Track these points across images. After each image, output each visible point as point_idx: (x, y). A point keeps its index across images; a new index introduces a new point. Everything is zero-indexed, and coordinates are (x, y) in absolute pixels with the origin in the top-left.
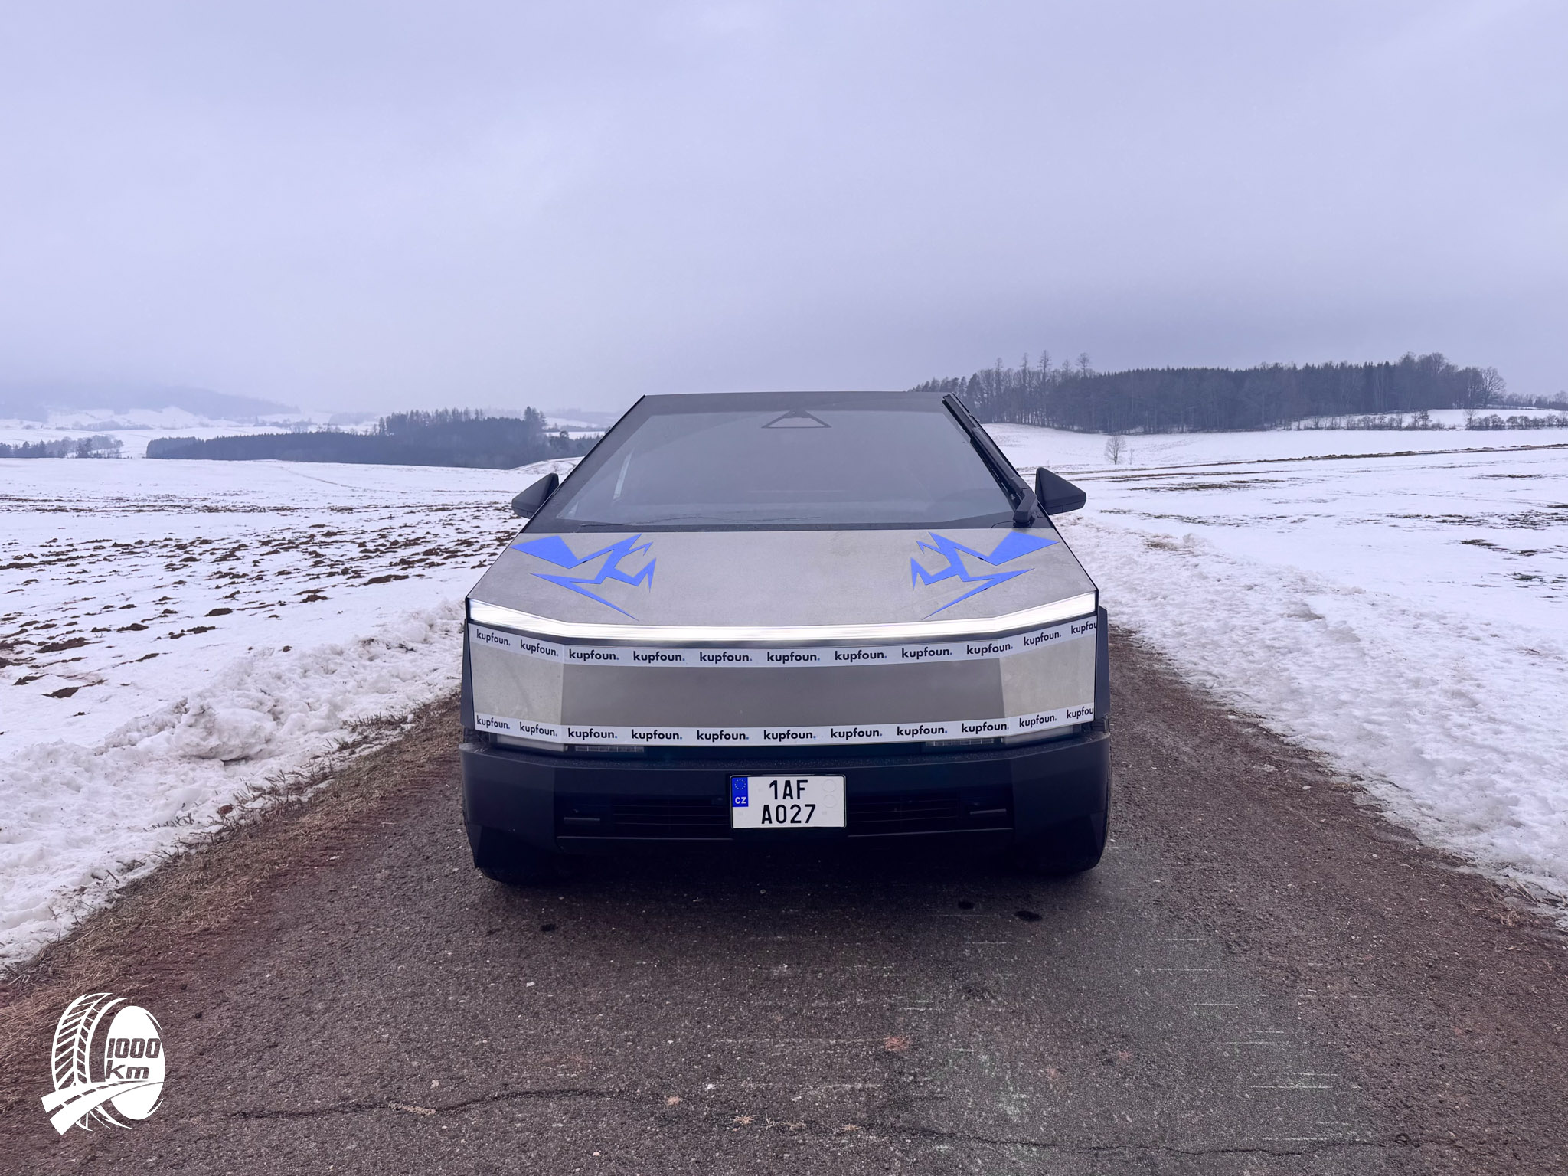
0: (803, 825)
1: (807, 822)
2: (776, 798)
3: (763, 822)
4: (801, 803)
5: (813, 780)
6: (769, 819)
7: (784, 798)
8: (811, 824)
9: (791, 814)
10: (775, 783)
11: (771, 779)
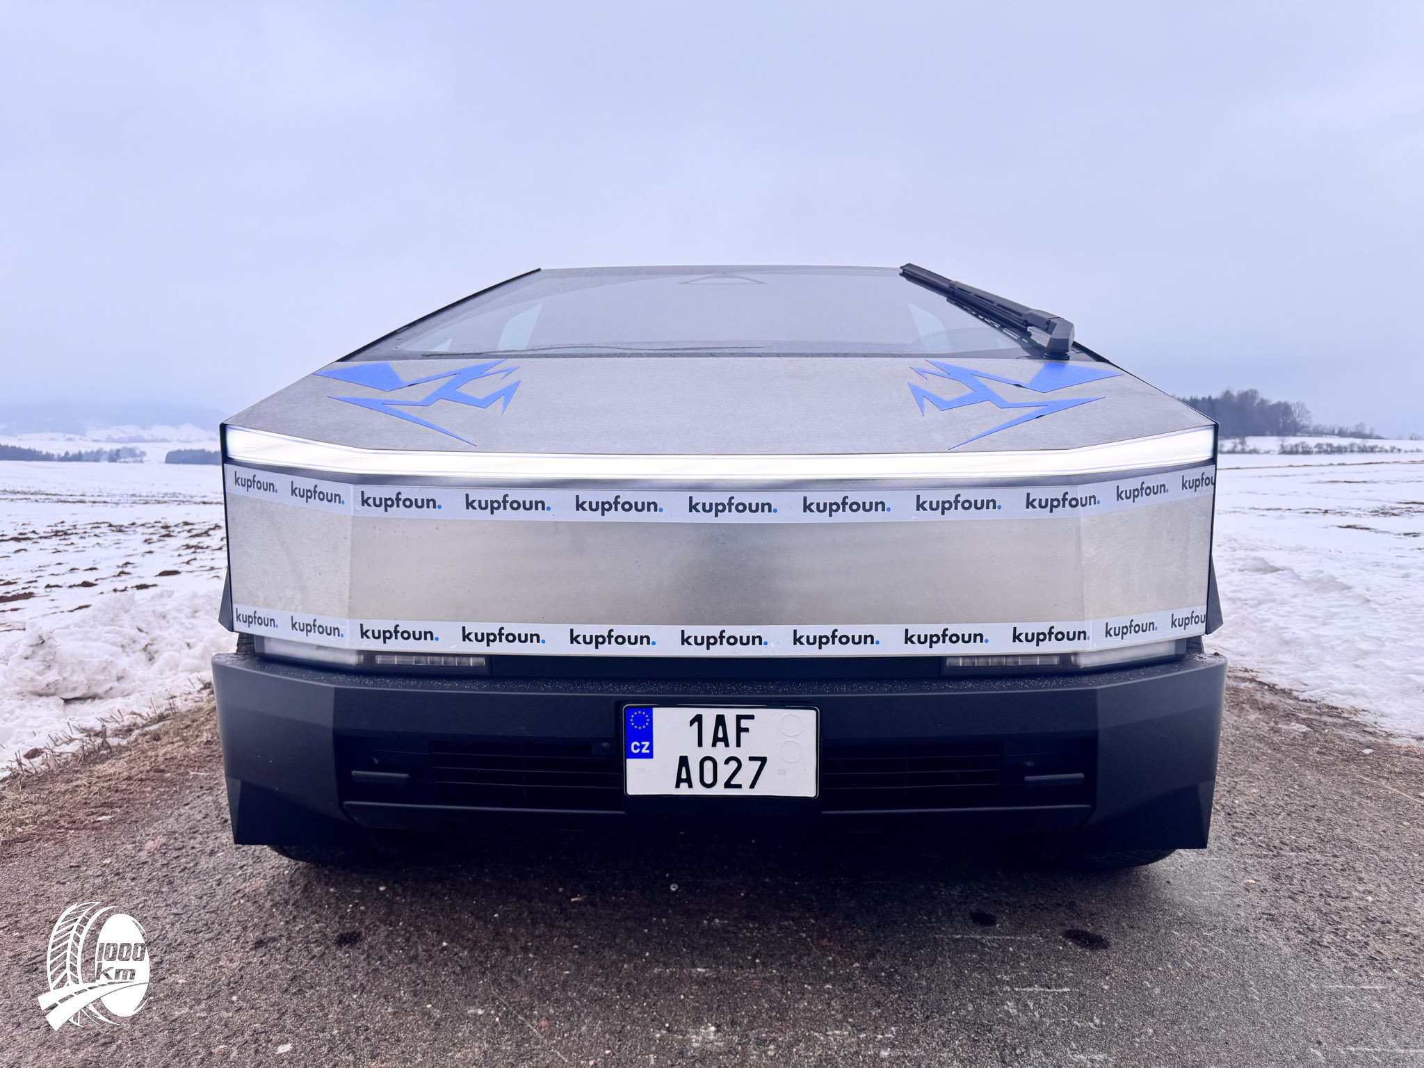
0: (745, 791)
1: (752, 786)
2: (700, 744)
3: (678, 786)
4: (743, 756)
5: (764, 716)
6: (689, 781)
7: (714, 745)
8: (758, 791)
9: (725, 772)
10: (698, 719)
11: (693, 712)
